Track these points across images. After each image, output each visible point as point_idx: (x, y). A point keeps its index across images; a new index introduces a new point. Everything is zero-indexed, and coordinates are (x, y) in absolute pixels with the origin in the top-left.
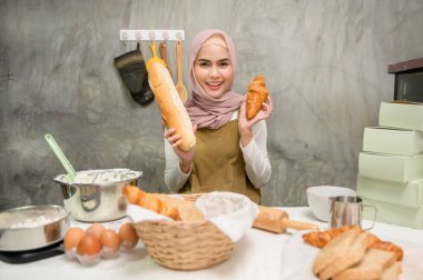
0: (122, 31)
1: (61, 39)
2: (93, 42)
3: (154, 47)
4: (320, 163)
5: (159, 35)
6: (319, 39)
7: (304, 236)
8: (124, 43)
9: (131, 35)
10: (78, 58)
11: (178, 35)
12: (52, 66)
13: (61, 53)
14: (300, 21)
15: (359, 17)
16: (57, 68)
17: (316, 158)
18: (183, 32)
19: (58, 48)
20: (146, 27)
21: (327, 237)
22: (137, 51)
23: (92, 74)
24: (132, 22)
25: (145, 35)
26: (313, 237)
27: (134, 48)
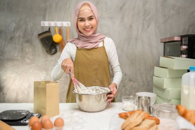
0: (42, 22)
1: (14, 25)
2: (29, 26)
3: (56, 30)
4: (132, 83)
5: (59, 24)
6: (131, 26)
7: (119, 114)
8: (43, 28)
9: (46, 24)
10: (21, 34)
11: (68, 24)
12: (9, 38)
13: (14, 31)
14: (122, 18)
15: (148, 17)
16: (12, 38)
17: (130, 80)
18: (70, 23)
19: (13, 29)
20: (53, 20)
21: (129, 115)
22: (49, 31)
23: (28, 41)
24: (47, 18)
25: (52, 24)
26: (123, 114)
27: (48, 30)
